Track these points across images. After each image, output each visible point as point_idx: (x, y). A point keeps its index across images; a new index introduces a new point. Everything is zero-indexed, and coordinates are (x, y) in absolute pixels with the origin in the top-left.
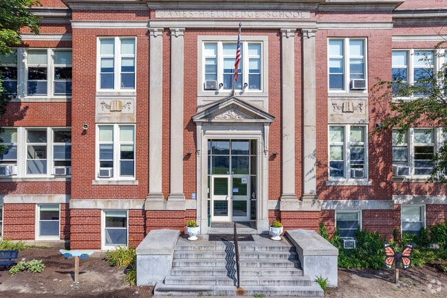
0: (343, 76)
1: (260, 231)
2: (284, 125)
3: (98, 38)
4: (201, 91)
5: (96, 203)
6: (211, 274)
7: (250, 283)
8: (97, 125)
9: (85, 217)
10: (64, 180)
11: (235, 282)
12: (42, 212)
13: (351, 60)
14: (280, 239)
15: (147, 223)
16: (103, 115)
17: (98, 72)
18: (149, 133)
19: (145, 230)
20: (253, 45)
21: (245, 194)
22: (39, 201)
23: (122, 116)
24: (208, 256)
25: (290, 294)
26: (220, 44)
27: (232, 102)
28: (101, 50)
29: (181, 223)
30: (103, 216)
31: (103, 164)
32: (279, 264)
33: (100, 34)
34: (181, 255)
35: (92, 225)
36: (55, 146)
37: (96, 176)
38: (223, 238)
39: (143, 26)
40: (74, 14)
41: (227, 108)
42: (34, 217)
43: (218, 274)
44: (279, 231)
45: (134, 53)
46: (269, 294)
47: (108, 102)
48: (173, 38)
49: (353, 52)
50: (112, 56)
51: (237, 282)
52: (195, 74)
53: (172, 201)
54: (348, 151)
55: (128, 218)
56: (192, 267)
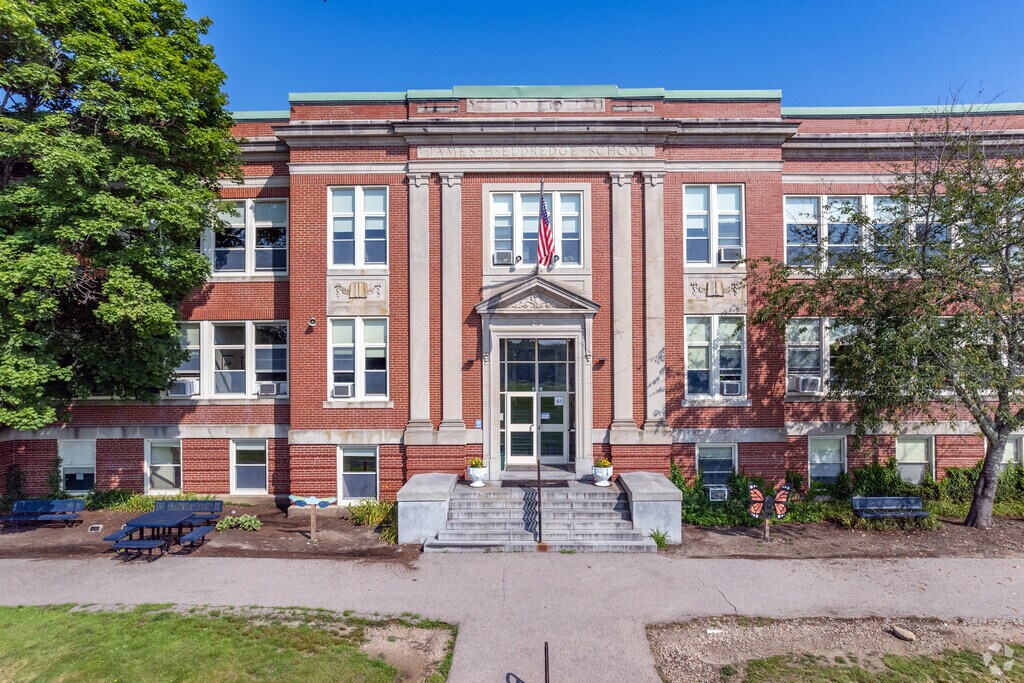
0: (708, 241)
1: (579, 476)
2: (615, 318)
3: (329, 188)
4: (488, 267)
5: (329, 434)
6: (503, 526)
7: (556, 538)
8: (329, 319)
9: (313, 456)
10: (271, 402)
11: (536, 535)
12: (239, 453)
13: (720, 216)
14: (608, 484)
15: (409, 464)
16: (339, 305)
17: (330, 238)
18: (409, 331)
19: (405, 474)
20: (566, 196)
21: (561, 421)
22: (236, 436)
23: (368, 305)
24: (499, 506)
25: (610, 549)
26: (517, 196)
27: (535, 283)
28: (335, 205)
29: (459, 464)
30: (340, 455)
31: (338, 378)
32: (600, 514)
33: (332, 182)
34: (460, 505)
35: (323, 468)
36: (257, 350)
37: (329, 394)
38: (521, 484)
39: (399, 169)
40: (293, 154)
41: (529, 293)
42: (228, 459)
43: (512, 527)
44: (607, 472)
45: (385, 210)
46: (581, 549)
47: (346, 285)
48: (445, 187)
49: (724, 205)
50: (350, 214)
51: (538, 535)
52: (479, 242)
53: (446, 432)
54: (715, 354)
55: (378, 458)
56: (476, 519)
